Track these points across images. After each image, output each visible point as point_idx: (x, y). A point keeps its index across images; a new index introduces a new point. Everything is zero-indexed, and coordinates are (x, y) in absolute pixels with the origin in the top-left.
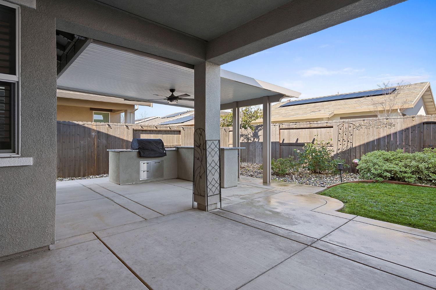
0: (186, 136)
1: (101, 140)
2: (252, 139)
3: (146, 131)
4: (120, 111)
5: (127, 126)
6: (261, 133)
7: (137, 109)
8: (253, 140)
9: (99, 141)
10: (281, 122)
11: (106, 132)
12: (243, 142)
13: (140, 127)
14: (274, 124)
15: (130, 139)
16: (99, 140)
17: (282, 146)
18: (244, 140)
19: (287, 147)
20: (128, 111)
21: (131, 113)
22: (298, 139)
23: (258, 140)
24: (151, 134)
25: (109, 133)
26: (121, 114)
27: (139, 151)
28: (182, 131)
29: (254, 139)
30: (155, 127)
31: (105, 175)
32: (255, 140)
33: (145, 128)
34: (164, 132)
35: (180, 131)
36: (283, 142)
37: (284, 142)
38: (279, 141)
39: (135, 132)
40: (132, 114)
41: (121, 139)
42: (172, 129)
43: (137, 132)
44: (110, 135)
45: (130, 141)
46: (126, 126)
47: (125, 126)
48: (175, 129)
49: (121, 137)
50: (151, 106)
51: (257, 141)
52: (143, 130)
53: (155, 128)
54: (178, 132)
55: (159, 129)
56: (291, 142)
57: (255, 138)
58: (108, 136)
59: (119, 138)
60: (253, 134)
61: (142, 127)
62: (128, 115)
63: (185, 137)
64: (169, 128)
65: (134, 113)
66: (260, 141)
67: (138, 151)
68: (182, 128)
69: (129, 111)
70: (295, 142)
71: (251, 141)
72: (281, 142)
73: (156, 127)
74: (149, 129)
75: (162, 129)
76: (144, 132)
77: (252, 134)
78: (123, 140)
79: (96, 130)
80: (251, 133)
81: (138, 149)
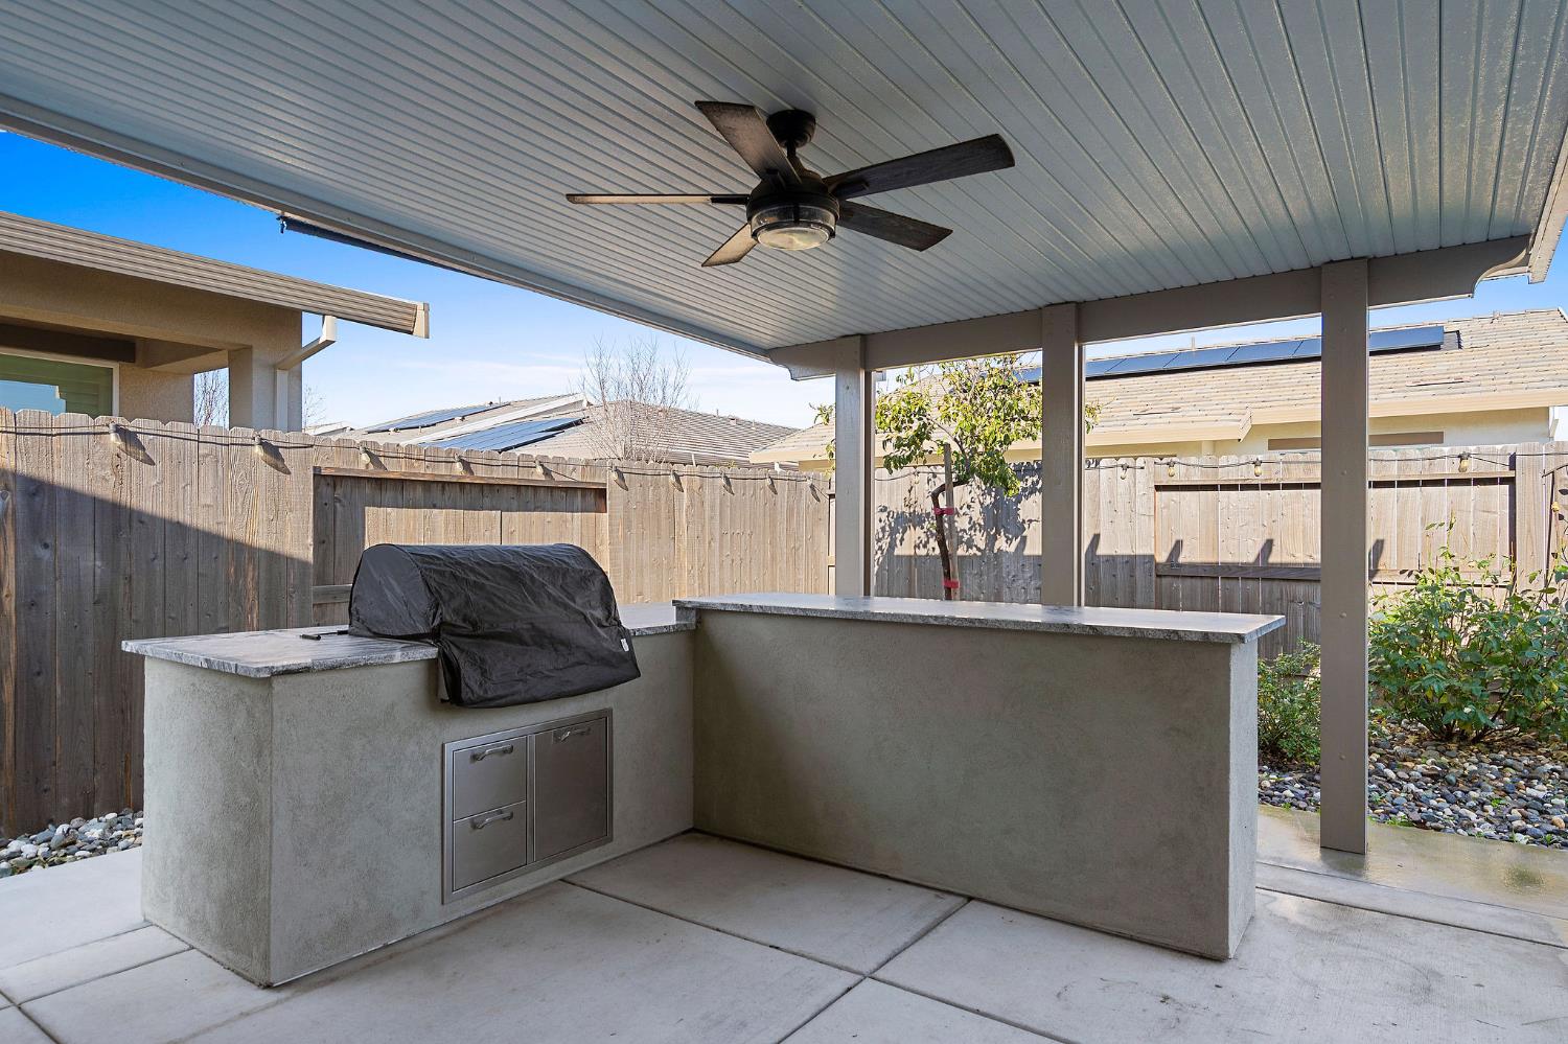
0: (634, 524)
1: (62, 548)
2: (980, 540)
3: (401, 483)
4: (195, 355)
5: (271, 450)
6: (1031, 509)
7: (328, 343)
8: (983, 547)
9: (37, 560)
10: (1165, 452)
11: (105, 491)
12: (922, 552)
13: (365, 458)
14: (1122, 461)
15: (297, 540)
16: (45, 554)
17: (1165, 581)
18: (930, 546)
19: (1198, 583)
20: (256, 354)
21: (275, 367)
22: (1269, 544)
23: (1015, 543)
24: (435, 507)
25: (126, 498)
26: (197, 377)
27: (442, 654)
28: (615, 495)
29: (991, 540)
30: (461, 461)
31: (94, 830)
32: (1000, 543)
33: (395, 469)
34: (512, 493)
35: (601, 493)
36: (1171, 554)
37: (1181, 560)
38: (1153, 552)
39: (326, 491)
40: (282, 376)
41: (229, 541)
42: (557, 478)
43: (339, 492)
44: (140, 514)
45: (289, 560)
46: (264, 444)
47: (258, 450)
48: (577, 477)
49: (226, 531)
50: (419, 328)
51: (1012, 549)
52: (380, 483)
53: (458, 467)
54: (591, 499)
55: (481, 474)
56: (1225, 557)
57: (998, 532)
58: (116, 519)
59: (212, 540)
60: (985, 510)
61: (374, 458)
62: (259, 379)
63: (628, 526)
64: (539, 470)
65: (296, 368)
66: (1027, 552)
67: (431, 652)
68: (614, 476)
69: (262, 354)
70: (1251, 559)
71: (973, 551)
72: (1162, 558)
73: (466, 465)
74: (422, 471)
75: (498, 475)
76: (389, 495)
77: (976, 514)
78: (239, 549)
79: (14, 474)
80: (969, 507)
81: (434, 636)
